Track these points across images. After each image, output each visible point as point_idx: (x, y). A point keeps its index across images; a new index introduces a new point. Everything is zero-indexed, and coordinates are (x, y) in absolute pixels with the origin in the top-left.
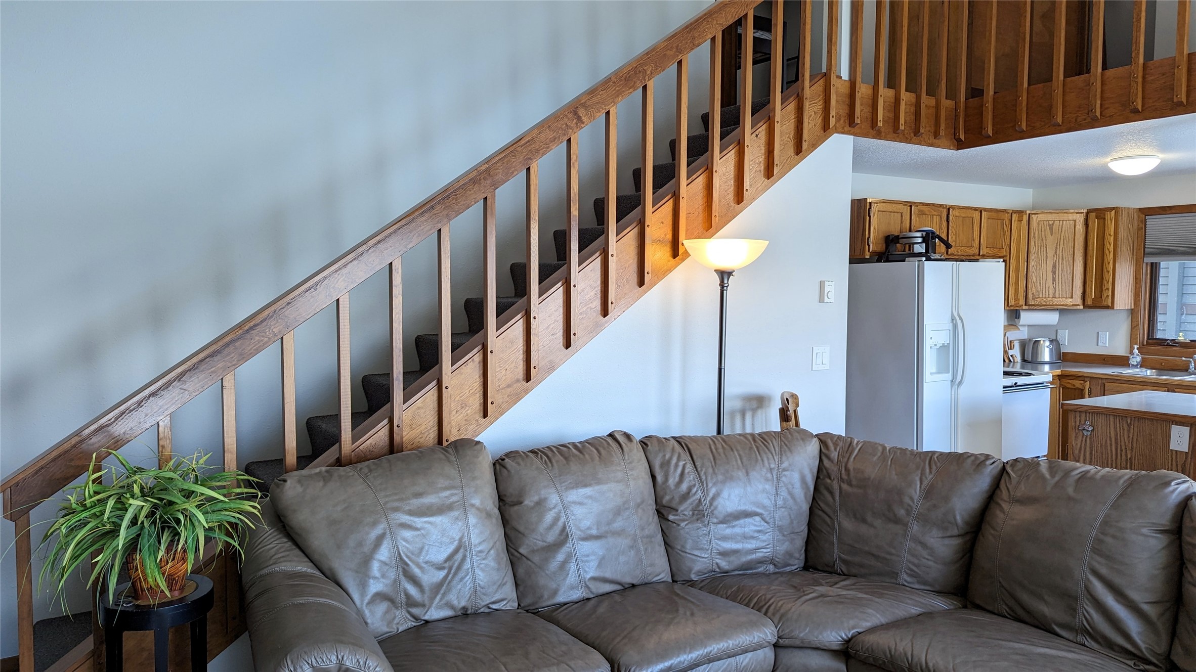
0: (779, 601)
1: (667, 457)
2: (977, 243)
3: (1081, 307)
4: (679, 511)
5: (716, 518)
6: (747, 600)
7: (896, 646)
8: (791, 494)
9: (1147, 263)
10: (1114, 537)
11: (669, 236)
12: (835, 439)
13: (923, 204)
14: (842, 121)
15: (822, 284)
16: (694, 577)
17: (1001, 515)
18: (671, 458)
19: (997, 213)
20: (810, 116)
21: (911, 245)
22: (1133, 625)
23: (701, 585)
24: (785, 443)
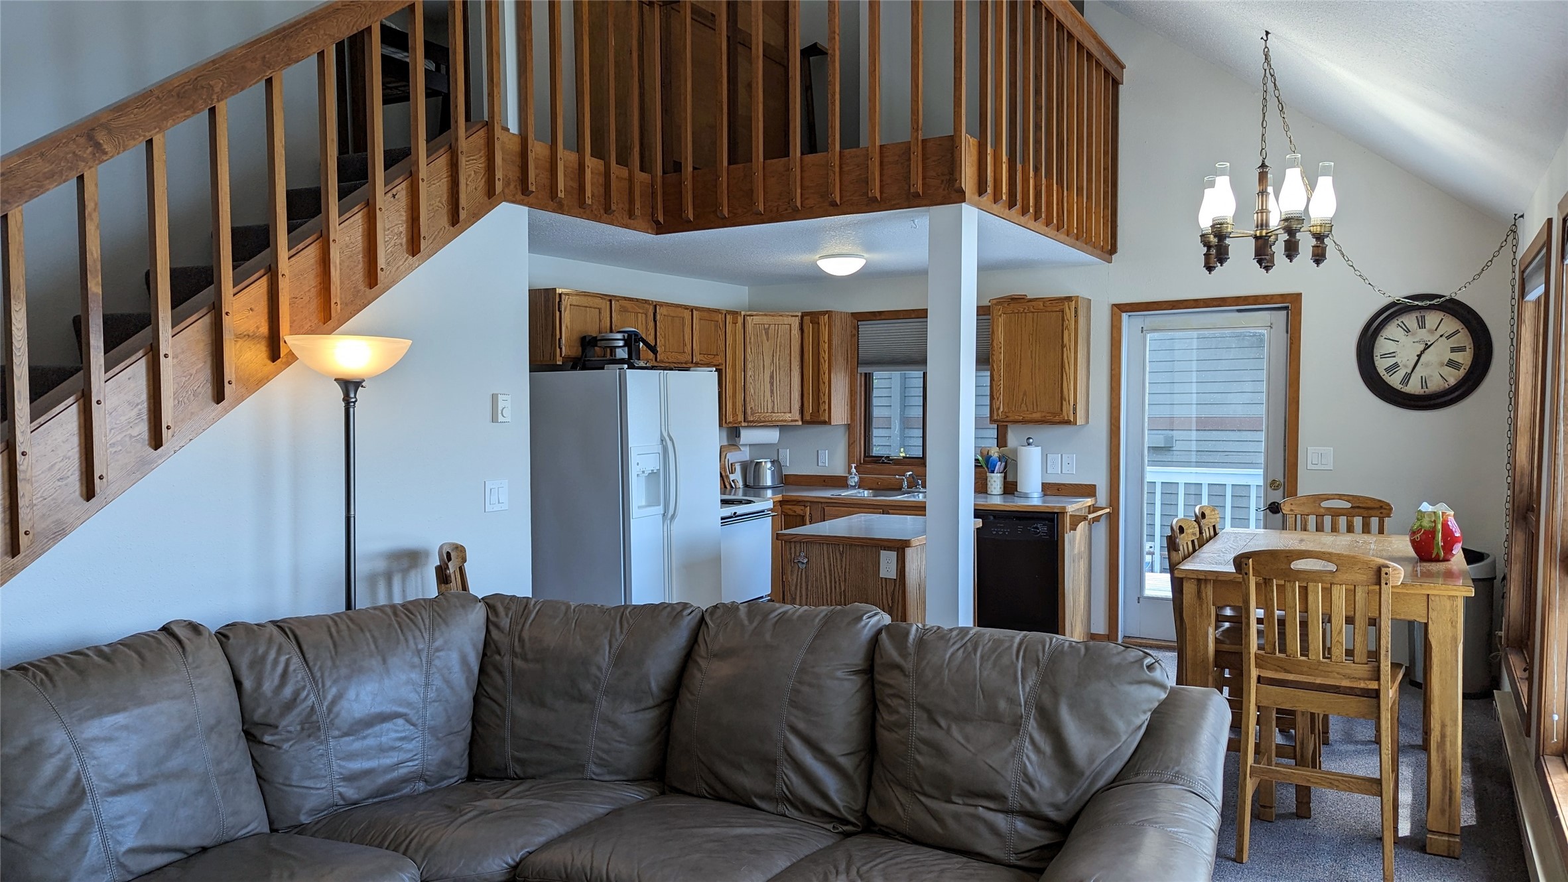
0: (424, 832)
1: (260, 651)
2: (690, 349)
3: (800, 423)
4: (280, 728)
5: (338, 729)
6: (380, 839)
7: (573, 860)
8: (447, 682)
9: (861, 374)
10: (810, 685)
11: (264, 329)
12: (507, 601)
13: (625, 298)
14: (512, 186)
15: (494, 398)
16: (304, 819)
17: (698, 675)
18: (266, 653)
19: (709, 313)
20: (469, 176)
21: (613, 349)
22: (831, 782)
23: (315, 829)
24: (438, 614)
